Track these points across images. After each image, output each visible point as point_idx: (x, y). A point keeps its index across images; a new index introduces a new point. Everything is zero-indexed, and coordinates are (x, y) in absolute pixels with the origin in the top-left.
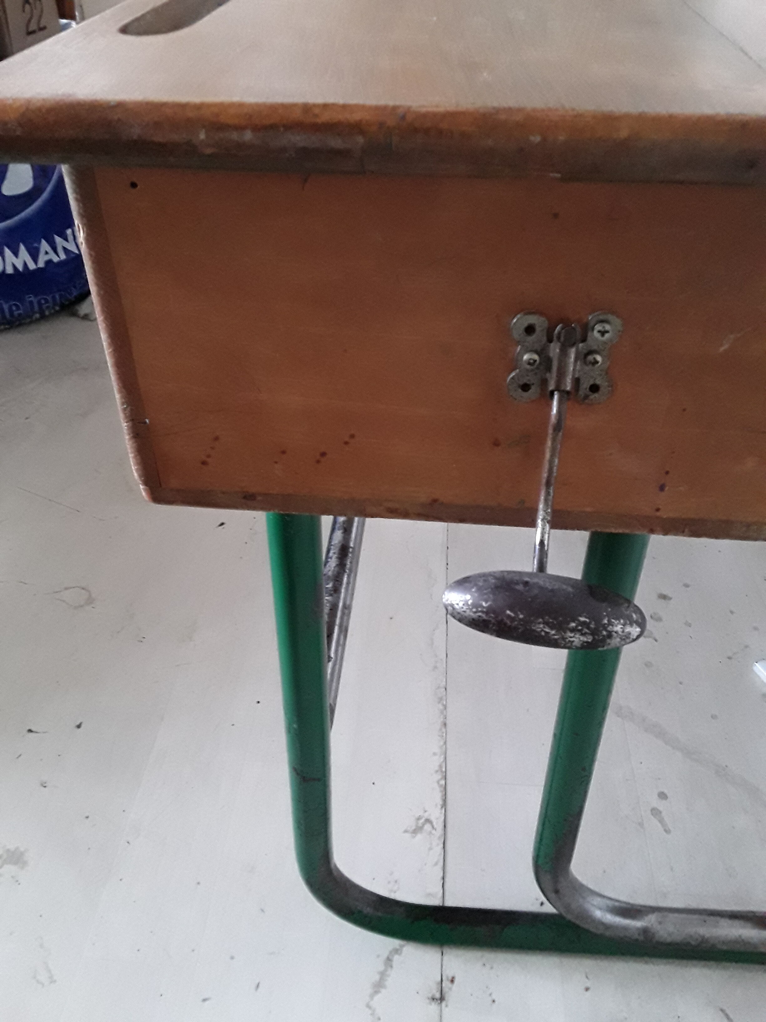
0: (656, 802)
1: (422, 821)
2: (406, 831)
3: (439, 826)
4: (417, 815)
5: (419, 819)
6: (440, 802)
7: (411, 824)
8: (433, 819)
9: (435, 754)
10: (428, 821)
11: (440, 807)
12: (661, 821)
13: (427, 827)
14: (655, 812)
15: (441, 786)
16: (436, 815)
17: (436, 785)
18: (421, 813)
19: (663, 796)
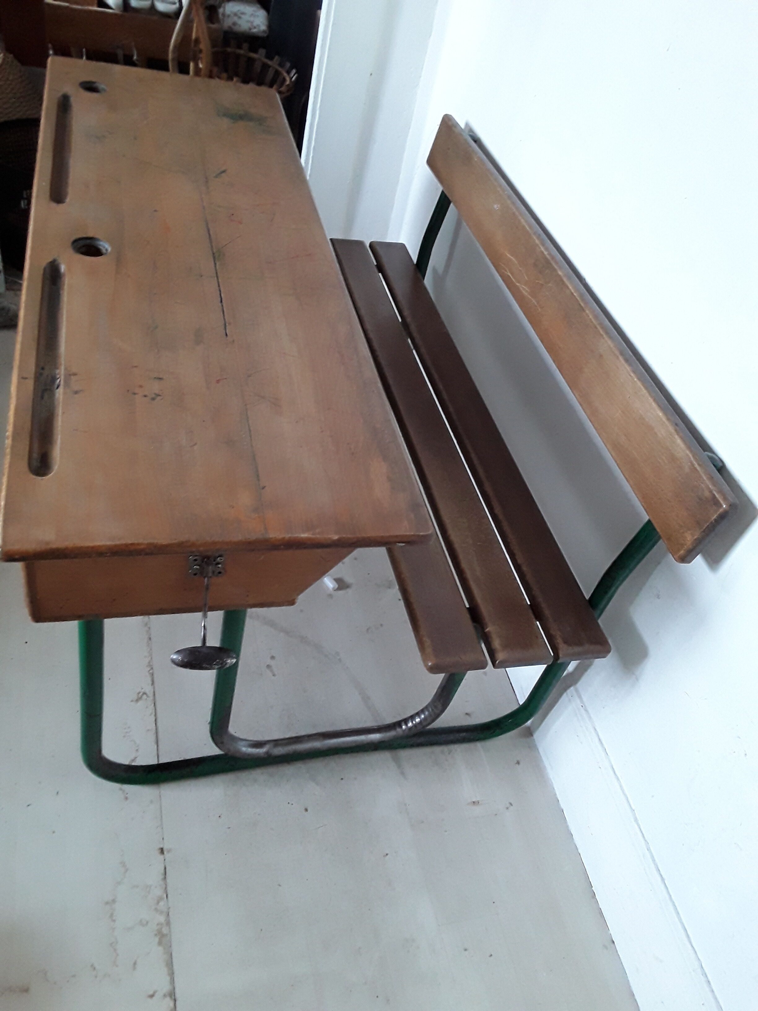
0: (269, 662)
1: (141, 694)
2: (132, 701)
3: (151, 695)
4: (138, 691)
5: (139, 693)
6: (150, 682)
7: (135, 697)
8: (147, 692)
9: (145, 657)
10: (144, 693)
11: (150, 685)
12: (272, 671)
13: (145, 696)
14: (269, 666)
15: (150, 673)
16: (148, 689)
17: (147, 674)
18: (139, 690)
19: (273, 658)
